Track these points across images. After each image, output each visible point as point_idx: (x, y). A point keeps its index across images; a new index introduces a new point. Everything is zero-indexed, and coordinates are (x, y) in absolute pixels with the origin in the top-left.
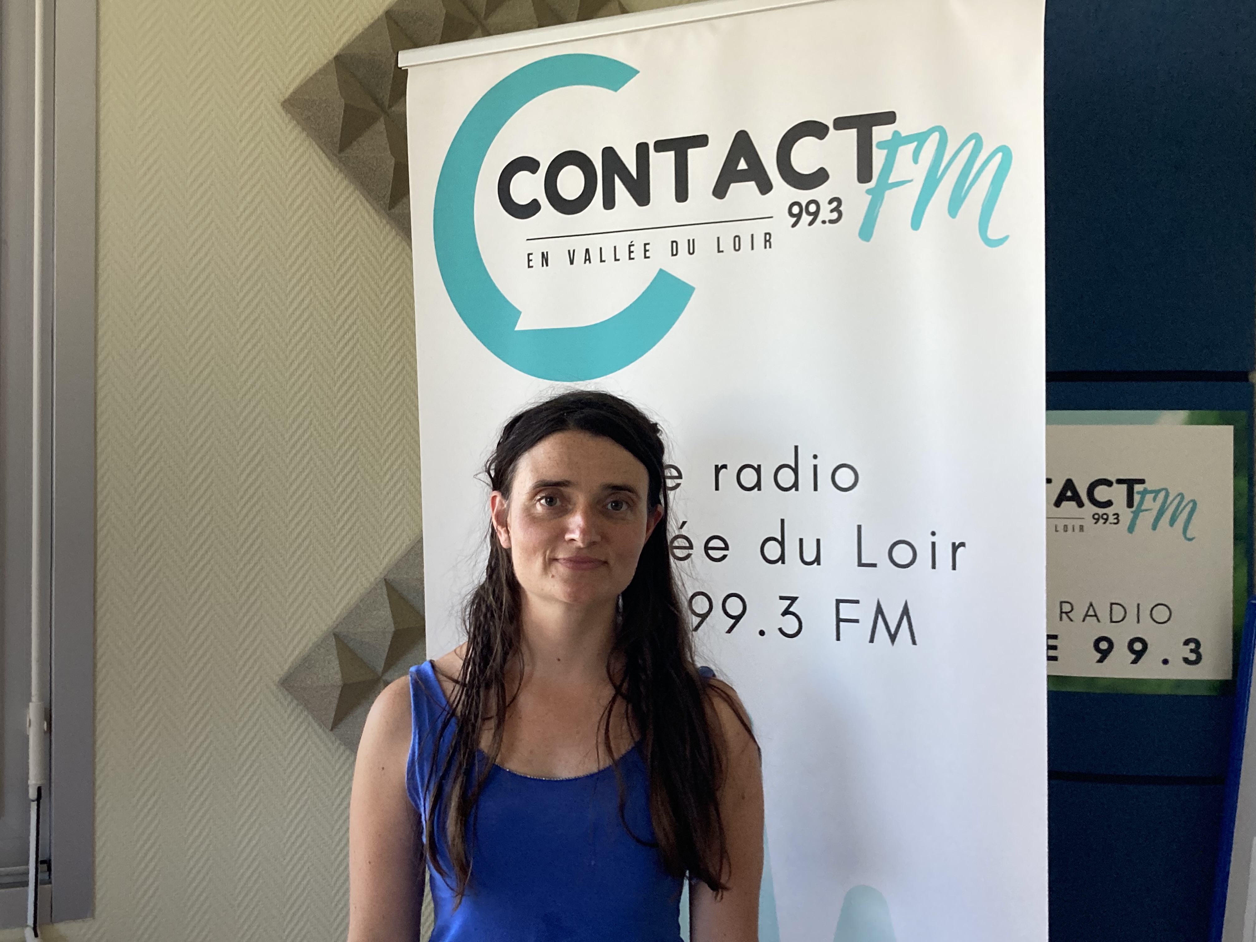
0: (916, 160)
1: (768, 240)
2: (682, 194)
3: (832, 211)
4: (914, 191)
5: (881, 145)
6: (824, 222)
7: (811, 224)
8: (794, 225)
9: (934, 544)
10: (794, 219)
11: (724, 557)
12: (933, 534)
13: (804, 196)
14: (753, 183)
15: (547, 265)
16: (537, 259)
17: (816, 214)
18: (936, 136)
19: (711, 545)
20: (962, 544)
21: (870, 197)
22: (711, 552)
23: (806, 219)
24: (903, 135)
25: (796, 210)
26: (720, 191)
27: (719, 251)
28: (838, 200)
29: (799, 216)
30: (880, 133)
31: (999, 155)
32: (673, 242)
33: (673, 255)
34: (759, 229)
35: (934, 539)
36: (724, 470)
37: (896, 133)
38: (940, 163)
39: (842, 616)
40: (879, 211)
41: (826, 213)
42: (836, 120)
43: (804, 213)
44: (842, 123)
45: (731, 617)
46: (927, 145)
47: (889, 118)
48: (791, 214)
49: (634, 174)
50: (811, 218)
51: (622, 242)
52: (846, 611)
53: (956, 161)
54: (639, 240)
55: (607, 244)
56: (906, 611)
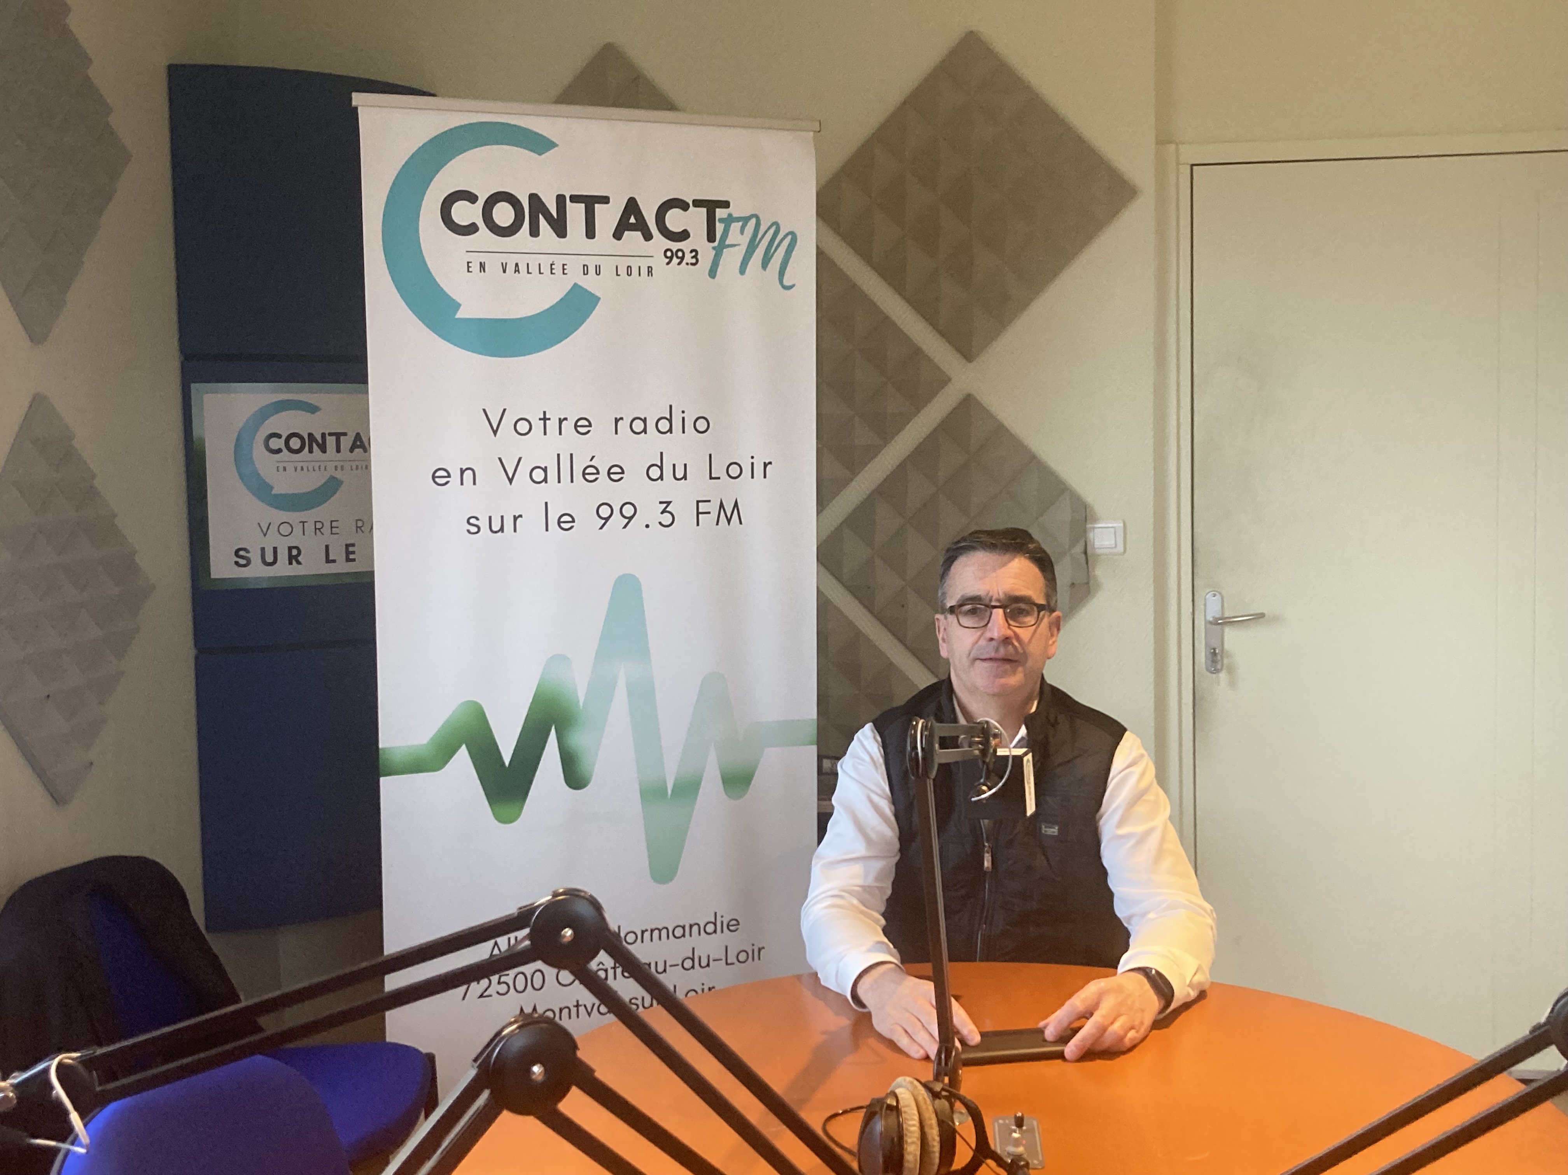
0: (742, 232)
1: (650, 270)
2: (590, 233)
3: (693, 257)
4: (740, 253)
5: (721, 220)
6: (687, 264)
7: (679, 264)
8: (668, 264)
9: (752, 464)
10: (667, 260)
11: (621, 478)
12: (752, 457)
13: (675, 246)
14: (639, 233)
15: (484, 271)
16: (475, 267)
17: (682, 258)
18: (754, 220)
19: (612, 471)
20: (770, 463)
22: (613, 476)
23: (675, 261)
24: (734, 216)
25: (669, 254)
26: (618, 235)
27: (617, 275)
28: (696, 252)
29: (671, 258)
30: (720, 213)
31: (790, 237)
33: (584, 274)
34: (644, 263)
35: (752, 460)
36: (621, 422)
37: (730, 215)
38: (757, 236)
39: (700, 510)
40: (720, 261)
41: (688, 258)
42: (694, 201)
43: (675, 258)
44: (698, 203)
45: (626, 518)
46: (749, 224)
47: (726, 204)
48: (666, 257)
49: (555, 216)
50: (679, 260)
51: (546, 262)
52: (703, 507)
53: (765, 237)
54: (559, 261)
55: (534, 261)
56: (736, 505)
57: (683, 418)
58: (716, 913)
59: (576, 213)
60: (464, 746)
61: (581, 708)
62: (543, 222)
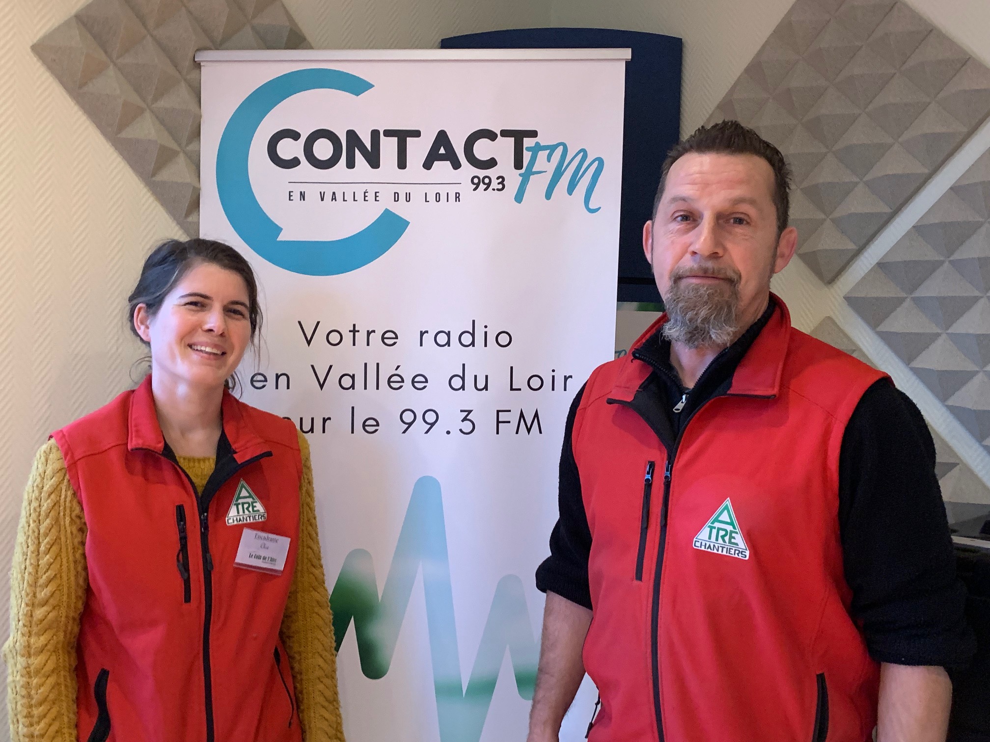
0: (549, 160)
1: (457, 197)
2: (402, 164)
3: (499, 184)
4: (547, 177)
5: (528, 149)
6: (494, 190)
7: (485, 190)
8: (475, 189)
9: (553, 377)
10: (475, 186)
11: (425, 387)
12: (553, 371)
13: (481, 173)
14: (449, 162)
15: (304, 200)
16: (296, 196)
17: (489, 185)
19: (416, 380)
20: (571, 377)
21: (521, 178)
22: (416, 384)
23: (482, 187)
24: (542, 145)
25: (476, 181)
26: (428, 165)
27: (426, 201)
28: (503, 178)
29: (478, 185)
30: (528, 142)
31: (597, 162)
33: (395, 201)
34: (452, 190)
35: (553, 374)
36: (426, 334)
37: (537, 144)
38: (563, 163)
39: (500, 420)
40: (526, 187)
41: (495, 184)
42: (501, 131)
43: (481, 184)
44: (505, 133)
45: (428, 423)
46: (555, 152)
47: (533, 134)
48: (473, 183)
49: (369, 148)
50: (486, 186)
51: (360, 190)
52: (503, 417)
53: (573, 163)
54: (372, 190)
55: (349, 190)
56: (536, 415)
57: (486, 333)
59: (388, 147)
61: (380, 601)
62: (358, 155)
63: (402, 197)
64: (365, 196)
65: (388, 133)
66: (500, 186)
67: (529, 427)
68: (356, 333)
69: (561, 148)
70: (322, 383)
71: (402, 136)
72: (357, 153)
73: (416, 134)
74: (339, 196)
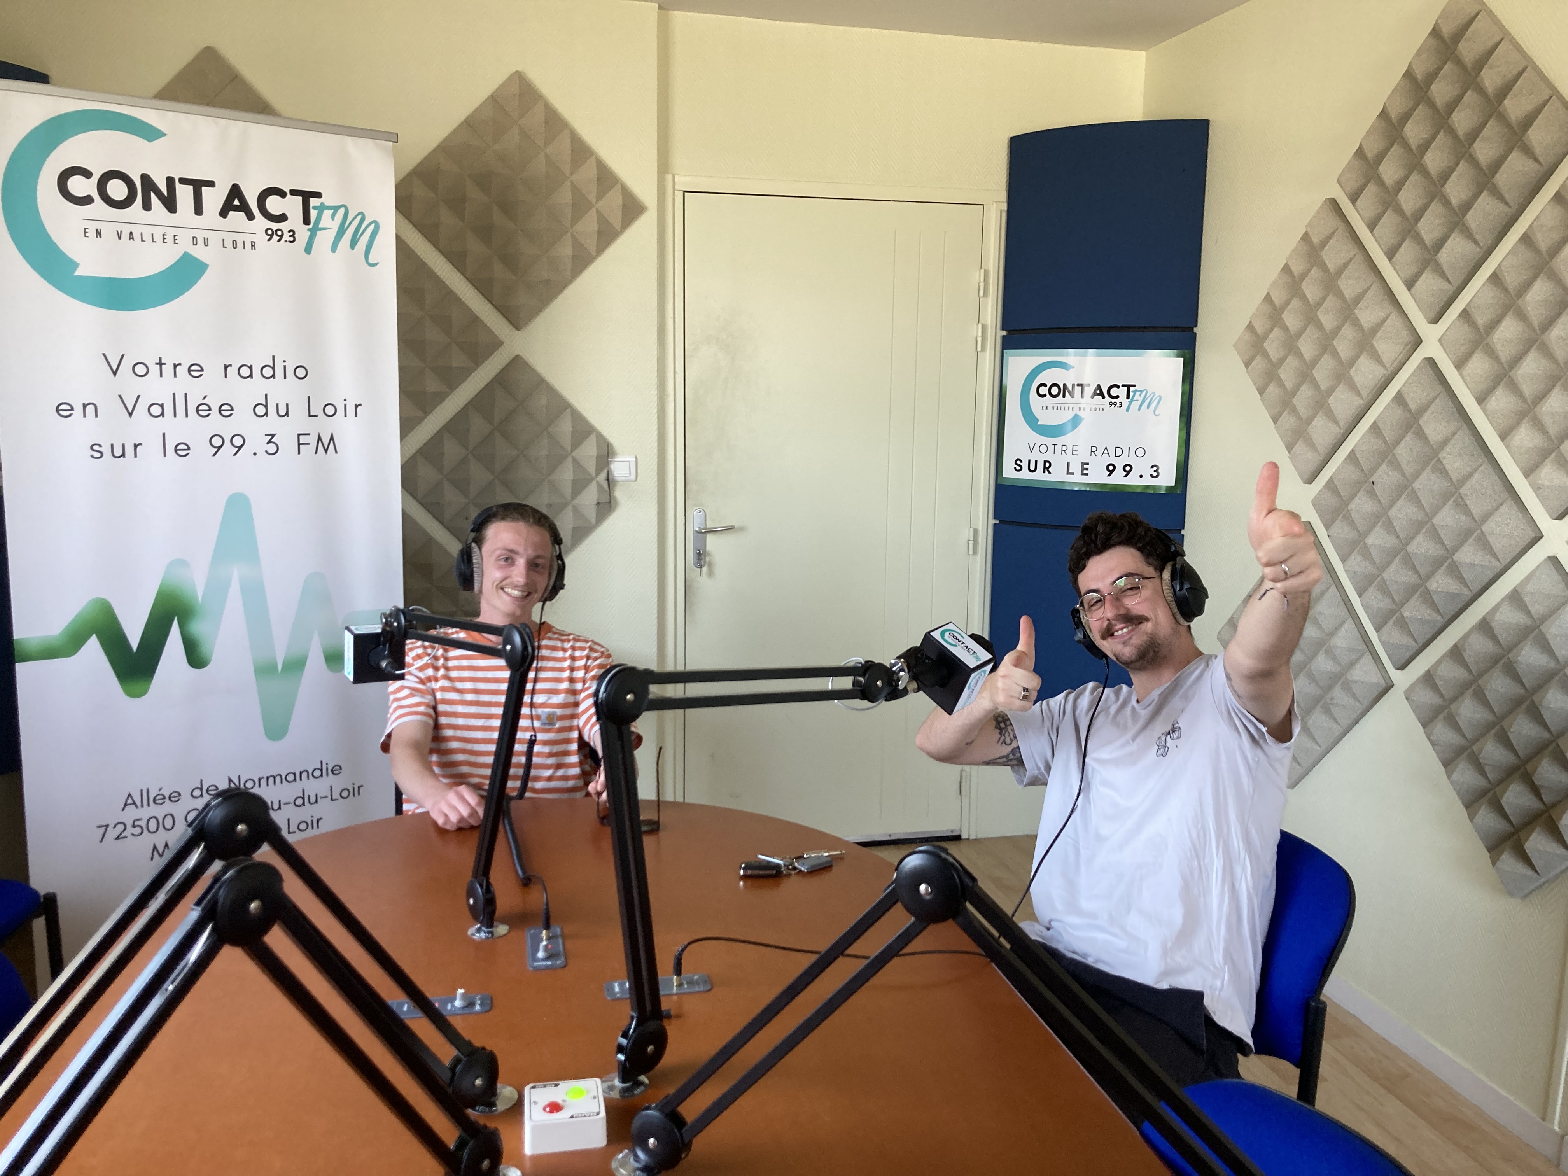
0: (333, 219)
1: (253, 245)
2: (199, 210)
3: (290, 236)
4: (332, 234)
5: (314, 208)
6: (286, 241)
7: (279, 241)
8: (269, 240)
9: (345, 405)
10: (269, 237)
11: (231, 415)
12: (345, 400)
13: (275, 226)
14: (243, 213)
15: (101, 237)
16: (92, 233)
17: (281, 236)
18: (343, 209)
20: (360, 405)
21: (309, 233)
22: (223, 412)
23: (275, 238)
24: (326, 205)
25: (270, 232)
26: (224, 213)
27: (224, 247)
28: (293, 231)
29: (271, 236)
30: (313, 202)
31: (373, 225)
32: (193, 238)
33: (194, 245)
34: (249, 239)
35: (345, 402)
36: (229, 368)
37: (322, 204)
38: (346, 222)
39: (301, 442)
40: (314, 240)
41: (287, 236)
42: (291, 190)
43: (275, 235)
44: (294, 192)
45: (236, 447)
46: (338, 213)
47: (318, 195)
48: (267, 234)
49: (166, 193)
50: (279, 238)
51: (158, 233)
52: (303, 439)
53: (353, 223)
54: (170, 233)
55: (147, 231)
56: (332, 438)
57: (285, 367)
58: (321, 762)
59: (184, 194)
60: (94, 636)
61: (200, 602)
62: (154, 199)
63: (200, 241)
64: (164, 239)
65: (183, 181)
66: (292, 239)
67: (326, 447)
68: (163, 366)
69: (342, 210)
70: (130, 410)
71: (198, 185)
72: (154, 198)
73: (211, 184)
74: (137, 236)
